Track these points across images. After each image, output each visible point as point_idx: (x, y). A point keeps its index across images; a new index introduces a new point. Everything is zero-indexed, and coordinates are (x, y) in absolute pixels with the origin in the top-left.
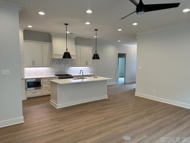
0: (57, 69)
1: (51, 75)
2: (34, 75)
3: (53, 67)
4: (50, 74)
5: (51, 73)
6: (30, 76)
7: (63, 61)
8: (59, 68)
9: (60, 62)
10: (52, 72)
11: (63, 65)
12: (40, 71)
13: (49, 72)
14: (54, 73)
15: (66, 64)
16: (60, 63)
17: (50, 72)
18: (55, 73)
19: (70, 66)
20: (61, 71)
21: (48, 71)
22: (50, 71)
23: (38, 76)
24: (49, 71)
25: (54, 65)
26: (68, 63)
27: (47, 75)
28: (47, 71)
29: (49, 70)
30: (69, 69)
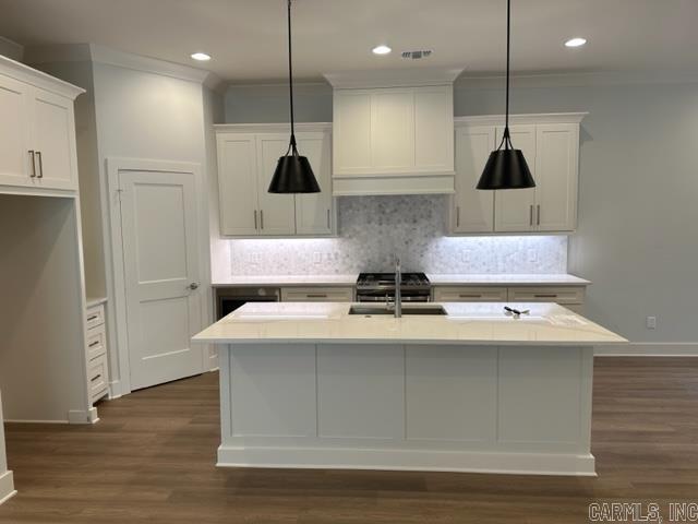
0: (369, 248)
1: (344, 273)
2: (274, 270)
3: (350, 237)
4: (337, 267)
5: (344, 263)
6: (257, 275)
7: (403, 206)
8: (380, 242)
9: (388, 211)
10: (347, 260)
11: (399, 226)
12: (297, 252)
13: (336, 258)
14: (355, 265)
15: (415, 221)
16: (388, 220)
17: (340, 260)
18: (363, 265)
19: (437, 233)
20: (392, 256)
21: (329, 254)
22: (339, 252)
23: (289, 274)
24: (336, 254)
25: (358, 228)
26: (430, 216)
27: (326, 273)
28: (325, 257)
29: (335, 251)
30: (432, 246)
